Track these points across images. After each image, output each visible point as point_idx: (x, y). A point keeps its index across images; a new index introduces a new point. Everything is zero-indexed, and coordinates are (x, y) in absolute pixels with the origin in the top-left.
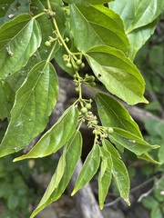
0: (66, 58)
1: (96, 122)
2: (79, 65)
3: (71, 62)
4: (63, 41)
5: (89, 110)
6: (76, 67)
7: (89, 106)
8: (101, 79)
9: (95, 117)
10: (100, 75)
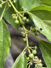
0: (14, 16)
1: (41, 65)
2: (25, 21)
3: (18, 19)
4: (11, 3)
5: (35, 55)
6: (23, 23)
7: (35, 52)
8: (42, 32)
9: (40, 61)
10: (41, 29)
